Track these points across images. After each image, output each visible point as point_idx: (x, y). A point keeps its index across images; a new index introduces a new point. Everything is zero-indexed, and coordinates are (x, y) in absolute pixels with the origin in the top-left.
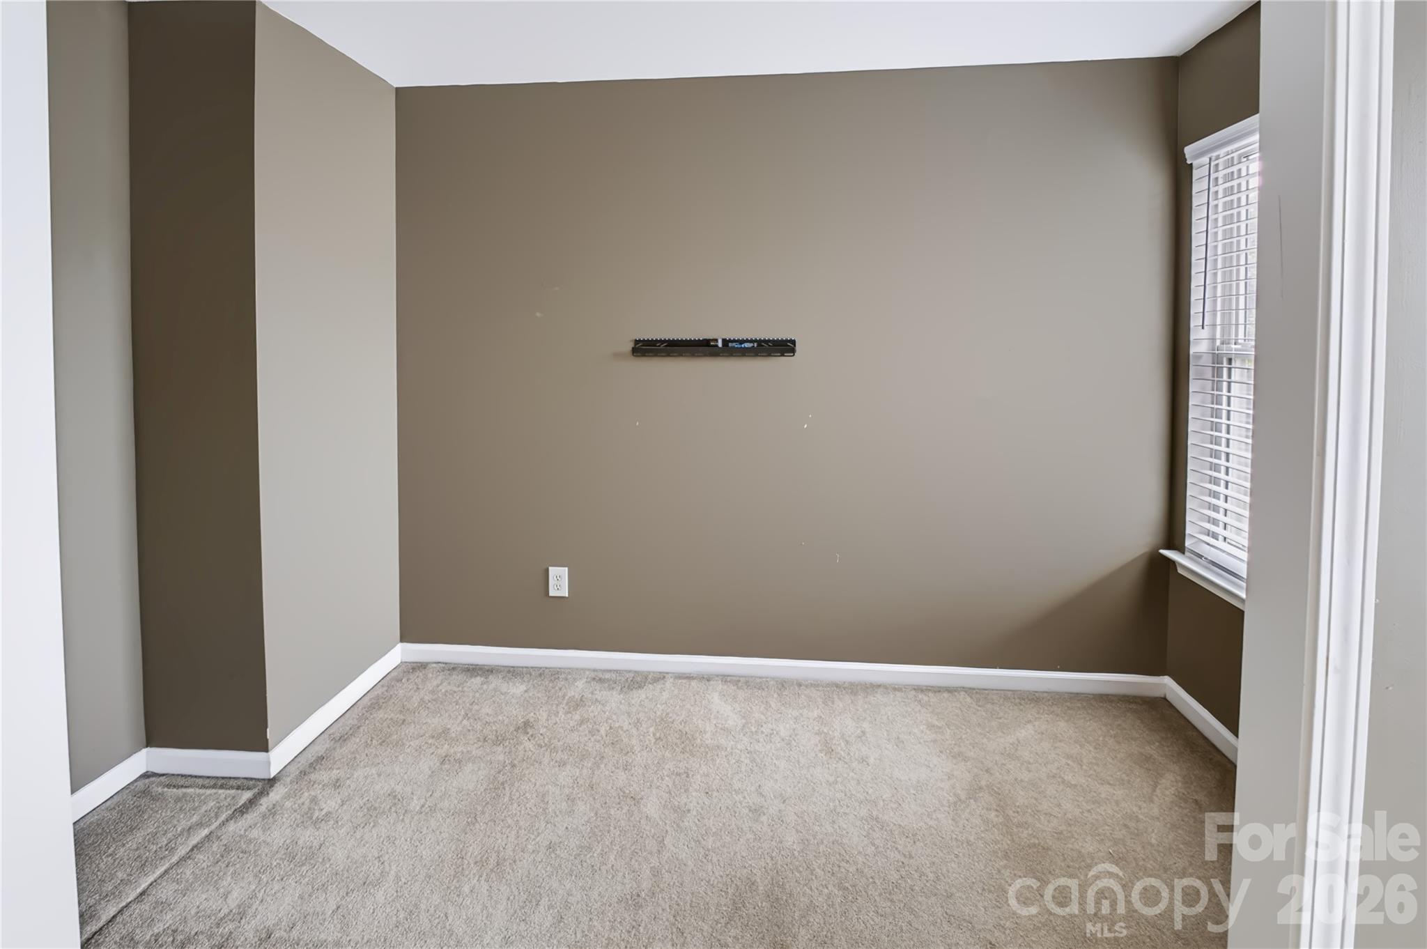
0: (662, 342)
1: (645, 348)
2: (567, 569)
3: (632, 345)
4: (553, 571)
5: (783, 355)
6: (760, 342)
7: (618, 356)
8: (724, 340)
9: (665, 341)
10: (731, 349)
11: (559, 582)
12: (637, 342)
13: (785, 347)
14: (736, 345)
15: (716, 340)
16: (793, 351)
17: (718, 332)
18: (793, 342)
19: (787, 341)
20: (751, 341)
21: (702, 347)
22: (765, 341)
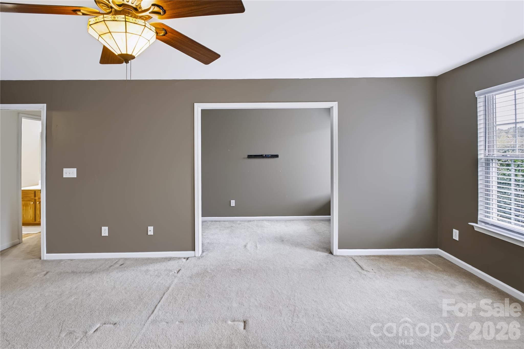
0: (253, 155)
1: (250, 157)
2: (234, 201)
3: (247, 156)
4: (232, 201)
5: (276, 158)
6: (272, 155)
7: (244, 158)
8: (265, 155)
9: (254, 155)
10: (266, 157)
11: (233, 203)
12: (248, 155)
13: (277, 156)
14: (267, 156)
15: (264, 155)
16: (278, 157)
17: (264, 153)
18: (278, 155)
19: (277, 155)
20: (270, 155)
21: (261, 156)
22: (273, 155)
